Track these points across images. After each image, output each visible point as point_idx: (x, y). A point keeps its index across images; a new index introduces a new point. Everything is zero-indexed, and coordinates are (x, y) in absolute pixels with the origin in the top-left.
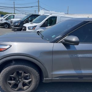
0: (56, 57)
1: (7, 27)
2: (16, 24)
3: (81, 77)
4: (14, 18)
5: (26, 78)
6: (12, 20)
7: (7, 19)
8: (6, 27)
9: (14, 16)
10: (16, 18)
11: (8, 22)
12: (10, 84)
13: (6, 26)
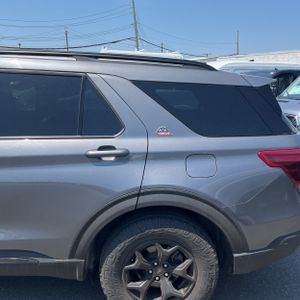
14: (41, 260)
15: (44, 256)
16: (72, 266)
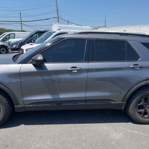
1: (5, 52)
2: (14, 46)
3: (59, 102)
4: (14, 38)
7: (3, 40)
8: (2, 52)
9: (15, 34)
10: (17, 38)
11: (5, 44)
13: (3, 50)
14: (113, 102)
15: (114, 101)
16: (122, 104)
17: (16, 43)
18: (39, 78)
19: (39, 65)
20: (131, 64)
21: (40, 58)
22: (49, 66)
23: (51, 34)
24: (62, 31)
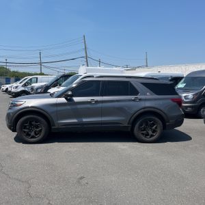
0: (59, 108)
4: (37, 82)
5: (37, 127)
6: (33, 85)
7: (25, 85)
10: (40, 82)
12: (25, 132)
16: (128, 127)
17: (41, 87)
18: (68, 107)
19: (69, 98)
20: (133, 97)
21: (70, 93)
22: (76, 99)
23: (78, 77)
24: (88, 74)
